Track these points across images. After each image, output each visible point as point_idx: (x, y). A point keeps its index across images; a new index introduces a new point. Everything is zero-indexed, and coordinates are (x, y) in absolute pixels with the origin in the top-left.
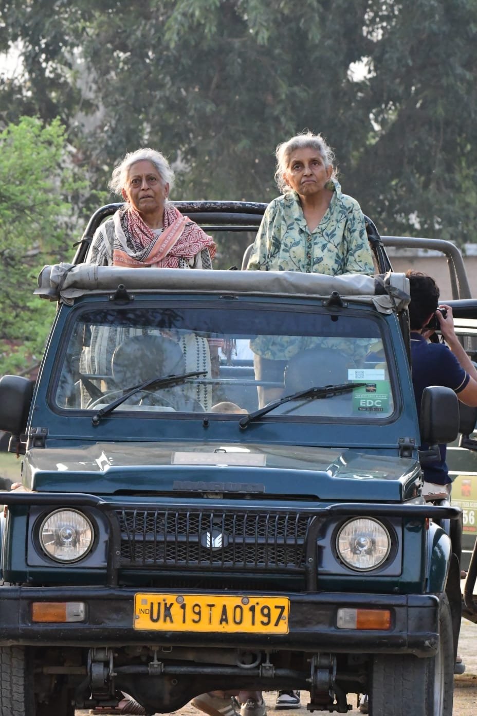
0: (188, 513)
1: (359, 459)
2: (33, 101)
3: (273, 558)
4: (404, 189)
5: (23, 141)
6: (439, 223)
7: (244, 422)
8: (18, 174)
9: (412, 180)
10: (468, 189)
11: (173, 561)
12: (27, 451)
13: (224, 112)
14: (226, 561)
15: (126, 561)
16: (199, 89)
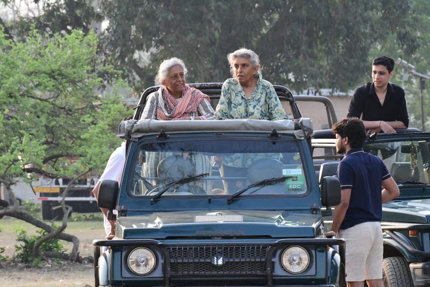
0: (205, 247)
1: (290, 216)
2: (67, 16)
3: (249, 269)
4: (285, 59)
5: (74, 44)
6: (306, 78)
7: (229, 199)
8: (72, 63)
9: (289, 53)
10: (321, 58)
11: (198, 272)
12: (117, 219)
13: (178, 18)
14: (225, 271)
15: (173, 273)
16: (164, 5)
